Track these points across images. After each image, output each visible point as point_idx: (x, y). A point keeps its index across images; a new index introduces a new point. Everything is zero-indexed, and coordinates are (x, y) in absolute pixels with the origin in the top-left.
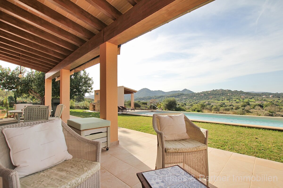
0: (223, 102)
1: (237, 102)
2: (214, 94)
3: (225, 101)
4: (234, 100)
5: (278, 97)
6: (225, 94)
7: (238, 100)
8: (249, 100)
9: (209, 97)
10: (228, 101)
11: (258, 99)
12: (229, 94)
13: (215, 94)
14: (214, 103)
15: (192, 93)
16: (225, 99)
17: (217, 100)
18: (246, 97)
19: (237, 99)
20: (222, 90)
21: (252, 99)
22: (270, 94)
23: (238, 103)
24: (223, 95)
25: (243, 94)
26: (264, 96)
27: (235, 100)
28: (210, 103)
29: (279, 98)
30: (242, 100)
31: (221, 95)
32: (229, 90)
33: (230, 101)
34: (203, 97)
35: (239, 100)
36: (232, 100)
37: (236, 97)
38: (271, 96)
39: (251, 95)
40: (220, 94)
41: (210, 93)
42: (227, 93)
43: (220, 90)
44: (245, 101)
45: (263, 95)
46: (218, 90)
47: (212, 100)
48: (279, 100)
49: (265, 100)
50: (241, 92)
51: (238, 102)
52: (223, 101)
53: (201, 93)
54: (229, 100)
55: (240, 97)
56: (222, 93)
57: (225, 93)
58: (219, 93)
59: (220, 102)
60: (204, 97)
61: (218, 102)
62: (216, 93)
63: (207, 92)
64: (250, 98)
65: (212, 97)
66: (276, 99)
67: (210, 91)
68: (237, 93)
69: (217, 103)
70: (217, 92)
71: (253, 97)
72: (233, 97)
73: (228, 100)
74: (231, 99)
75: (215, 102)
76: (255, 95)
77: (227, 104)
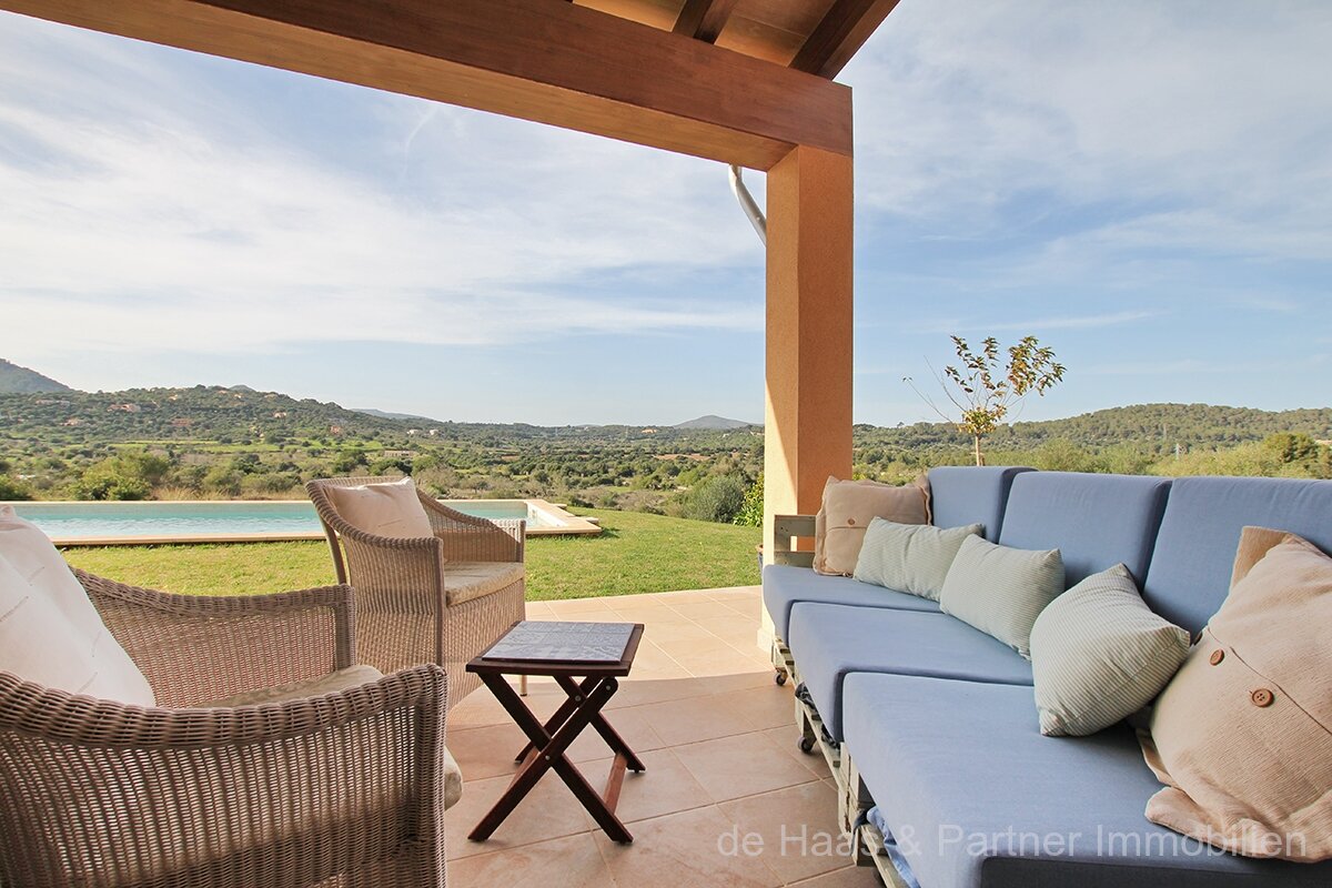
0: (248, 449)
1: (313, 453)
2: (203, 410)
3: (262, 447)
4: (304, 441)
5: (452, 436)
6: (262, 411)
7: (317, 445)
8: (361, 445)
9: (170, 423)
10: (275, 447)
11: (393, 440)
12: (277, 415)
13: (207, 409)
14: (201, 452)
15: (57, 390)
16: (258, 436)
17: (217, 439)
18: (350, 430)
19: (314, 438)
20: (247, 392)
21: (371, 439)
22: (432, 424)
23: (316, 454)
24: (252, 415)
25: (338, 417)
26: (412, 432)
27: (307, 444)
28: (179, 456)
29: (456, 439)
30: (334, 443)
31: (240, 417)
32: (281, 396)
33: (282, 447)
34: (131, 421)
35: (323, 442)
36: (291, 444)
37: (310, 429)
38: (432, 432)
39: (370, 425)
40: (237, 411)
41: (179, 400)
42: (270, 407)
43: (237, 392)
44: (345, 446)
45: (410, 429)
46: (224, 389)
47: (191, 440)
48: (455, 446)
49: (414, 447)
50: (333, 410)
51: (320, 452)
52: (249, 443)
53: (119, 394)
54: (278, 441)
55: (329, 430)
56: (245, 408)
57: (260, 406)
58: (228, 406)
59: (236, 448)
60: (141, 422)
61: (224, 448)
62: (216, 402)
63: (159, 393)
64: (364, 437)
65: (188, 421)
66: (448, 444)
67: (180, 392)
68: (317, 412)
69: (220, 453)
70: (221, 399)
71: (377, 434)
72: (298, 430)
73: (272, 440)
74: (288, 439)
75: (205, 449)
76: (382, 427)
77: (269, 459)
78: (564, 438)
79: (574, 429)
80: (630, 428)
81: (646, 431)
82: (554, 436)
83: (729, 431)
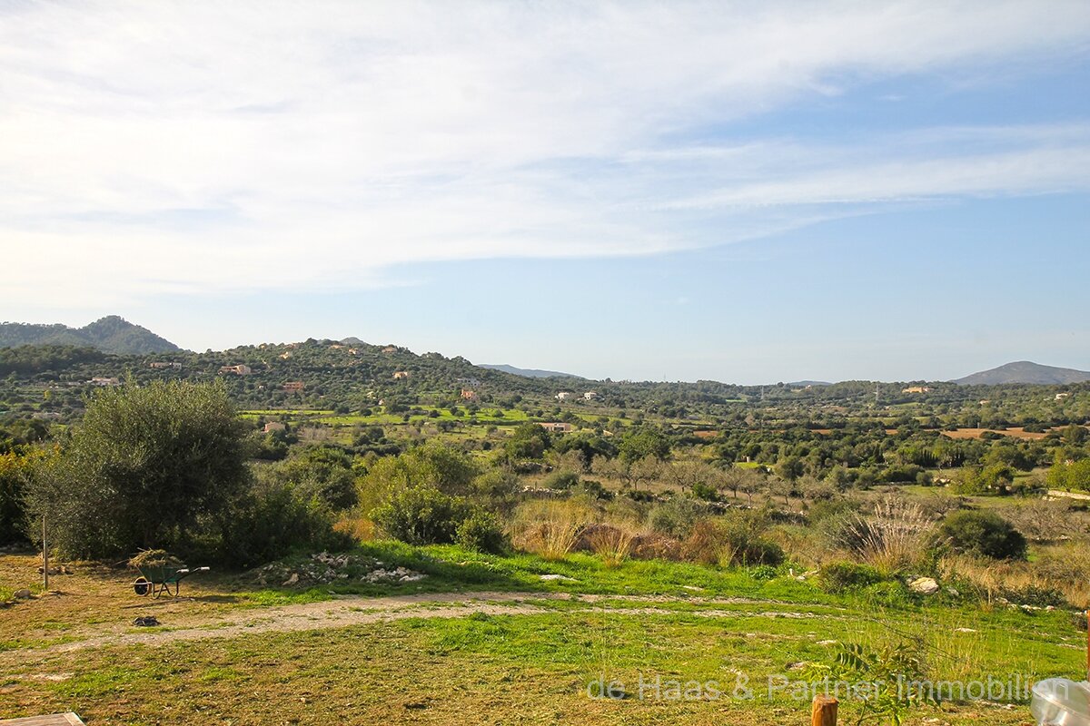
0: (369, 420)
1: (446, 427)
2: (315, 370)
3: (383, 417)
4: (430, 410)
5: (617, 402)
6: (380, 371)
7: (446, 415)
8: (500, 415)
9: (281, 388)
10: (398, 419)
11: (540, 407)
12: (397, 375)
13: (319, 370)
14: (318, 426)
15: (166, 351)
16: (377, 403)
17: (332, 409)
18: (484, 393)
19: (443, 405)
20: (362, 346)
21: (512, 407)
22: (584, 385)
23: (449, 428)
24: (368, 376)
25: (468, 376)
26: (561, 395)
27: (435, 415)
28: (295, 430)
29: (622, 405)
30: (466, 412)
31: (355, 378)
32: (400, 350)
33: (407, 418)
34: (241, 385)
35: (454, 412)
36: (416, 414)
37: (436, 394)
38: (588, 395)
39: (508, 387)
40: (352, 371)
41: (290, 359)
42: (389, 365)
43: (351, 347)
44: (480, 416)
45: (558, 391)
46: (337, 343)
47: (305, 410)
48: (623, 416)
49: (569, 418)
50: (461, 368)
51: (453, 425)
52: (369, 413)
53: (229, 353)
54: (402, 410)
55: (459, 394)
56: (361, 367)
57: (377, 364)
58: (343, 364)
59: (354, 419)
60: (251, 387)
61: (341, 420)
62: (329, 360)
63: (268, 350)
64: (503, 404)
65: (299, 385)
66: (612, 413)
67: (290, 348)
68: (443, 370)
69: (339, 427)
70: (334, 356)
71: (518, 399)
72: (422, 395)
73: (394, 409)
74: (412, 407)
75: (322, 421)
76: (523, 389)
77: (394, 435)
78: (774, 402)
79: (789, 388)
80: (882, 386)
81: (911, 390)
82: (758, 400)
83: (1065, 389)
